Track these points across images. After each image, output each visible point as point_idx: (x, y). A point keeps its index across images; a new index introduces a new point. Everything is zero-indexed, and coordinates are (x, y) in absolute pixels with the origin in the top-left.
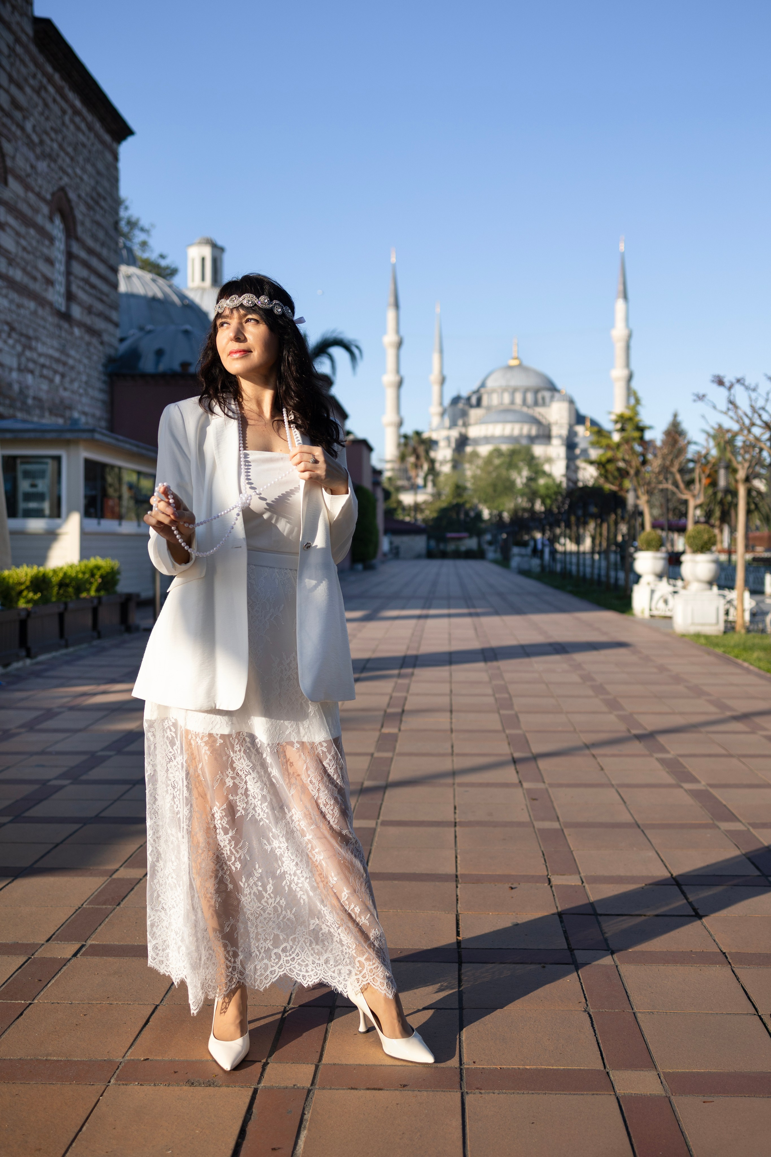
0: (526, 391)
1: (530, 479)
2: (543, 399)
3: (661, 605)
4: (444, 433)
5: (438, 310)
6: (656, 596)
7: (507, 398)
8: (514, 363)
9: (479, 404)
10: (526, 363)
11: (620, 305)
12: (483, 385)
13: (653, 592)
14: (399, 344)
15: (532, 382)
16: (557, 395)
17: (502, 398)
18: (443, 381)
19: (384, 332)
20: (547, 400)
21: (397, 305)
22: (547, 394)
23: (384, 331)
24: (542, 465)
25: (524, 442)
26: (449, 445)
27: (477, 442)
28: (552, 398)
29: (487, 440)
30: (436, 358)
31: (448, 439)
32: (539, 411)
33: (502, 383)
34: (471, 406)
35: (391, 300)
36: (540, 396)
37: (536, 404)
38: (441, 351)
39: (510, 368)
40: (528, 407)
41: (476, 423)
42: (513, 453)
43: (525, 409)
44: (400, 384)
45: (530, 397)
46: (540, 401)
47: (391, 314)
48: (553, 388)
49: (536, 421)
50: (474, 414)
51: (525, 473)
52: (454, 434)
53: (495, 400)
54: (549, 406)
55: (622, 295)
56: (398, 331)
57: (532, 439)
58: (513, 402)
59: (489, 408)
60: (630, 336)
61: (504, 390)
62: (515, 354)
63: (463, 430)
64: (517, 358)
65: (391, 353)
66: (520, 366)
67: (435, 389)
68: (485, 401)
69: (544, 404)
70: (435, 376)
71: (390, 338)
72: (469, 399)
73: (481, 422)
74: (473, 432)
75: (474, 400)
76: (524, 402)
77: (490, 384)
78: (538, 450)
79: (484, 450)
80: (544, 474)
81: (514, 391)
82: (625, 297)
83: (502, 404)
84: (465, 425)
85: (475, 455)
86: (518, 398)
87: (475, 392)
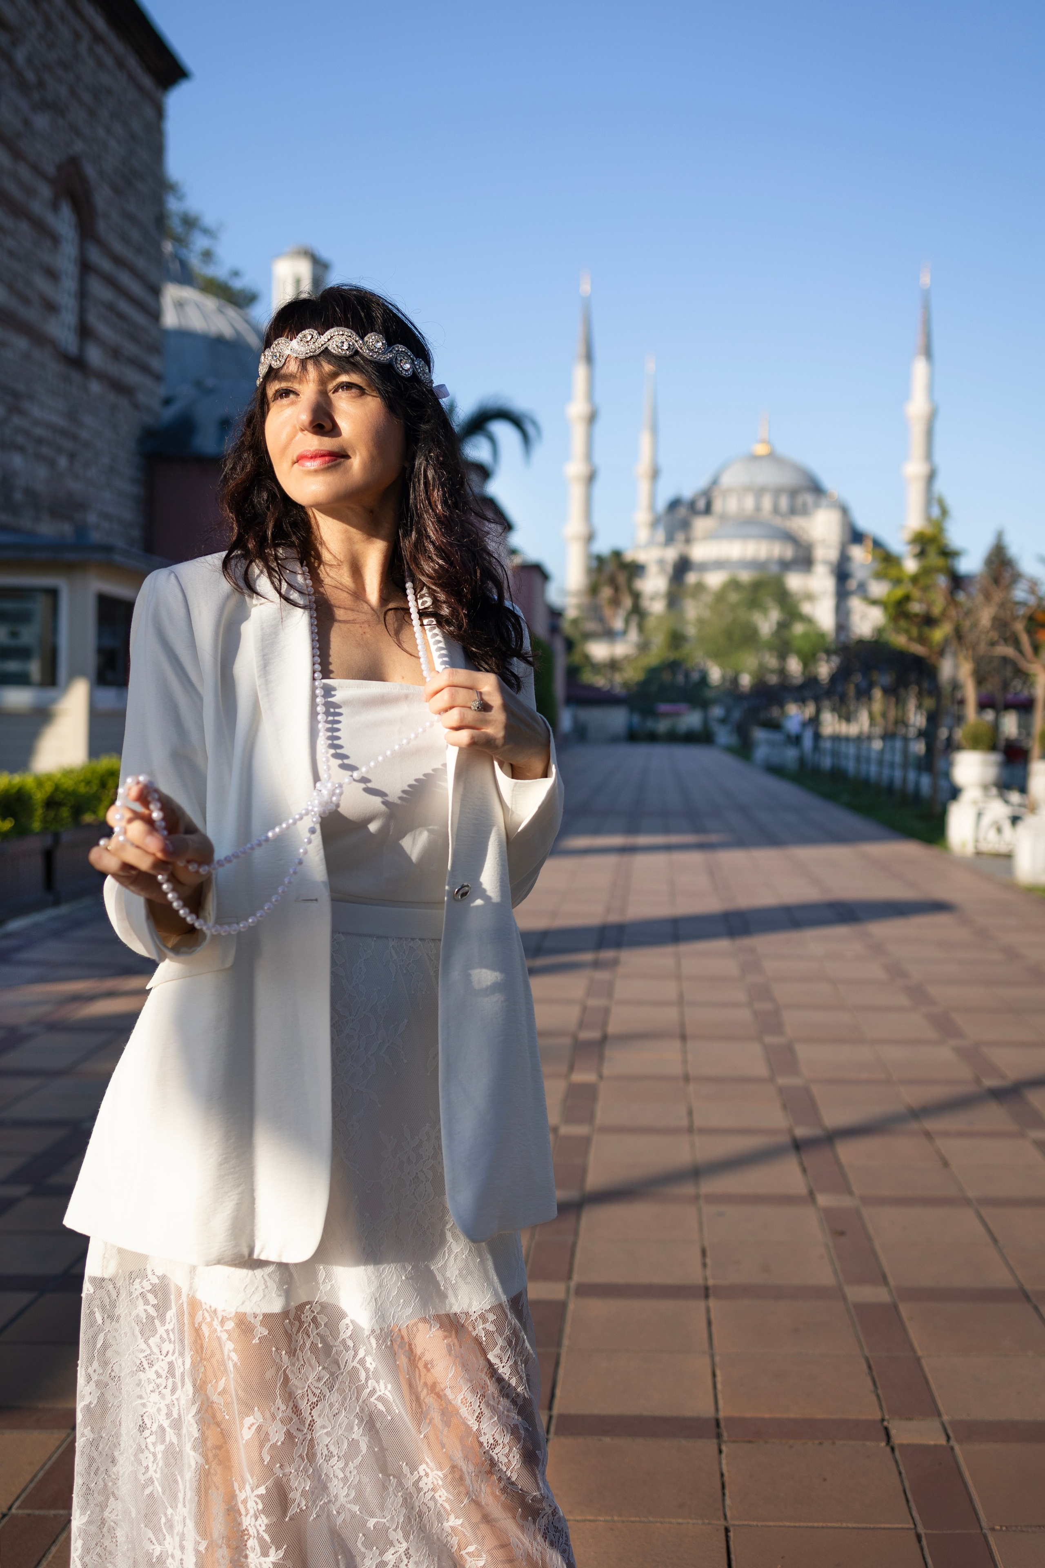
0: (777, 492)
1: (782, 625)
2: (805, 505)
3: (992, 835)
4: (655, 553)
5: (651, 367)
6: (986, 820)
7: (749, 503)
8: (761, 449)
9: (708, 510)
10: (781, 451)
11: (920, 366)
12: (715, 482)
13: (979, 815)
14: (592, 418)
15: (787, 479)
16: (823, 500)
17: (743, 502)
18: (655, 474)
20: (810, 506)
21: (589, 358)
22: (809, 498)
23: (570, 398)
24: (799, 601)
25: (774, 569)
26: (663, 572)
27: (704, 567)
28: (817, 505)
29: (719, 564)
30: (646, 440)
31: (661, 562)
32: (797, 524)
33: (744, 479)
34: (697, 514)
35: (582, 349)
36: (800, 500)
37: (793, 511)
38: (654, 430)
39: (755, 458)
40: (782, 516)
41: (703, 540)
42: (757, 586)
43: (778, 521)
44: (591, 478)
45: (784, 502)
46: (799, 507)
47: (580, 373)
48: (817, 490)
49: (790, 538)
50: (701, 525)
51: (774, 615)
52: (671, 554)
53: (732, 505)
54: (812, 515)
55: (923, 351)
56: (590, 396)
57: (786, 565)
58: (758, 509)
59: (723, 518)
60: (933, 415)
61: (747, 489)
62: (764, 438)
63: (684, 550)
64: (767, 444)
65: (578, 432)
66: (772, 456)
67: (643, 485)
68: (718, 506)
69: (804, 513)
70: (643, 466)
71: (577, 408)
72: (693, 503)
73: (712, 537)
74: (700, 552)
75: (701, 504)
76: (776, 510)
77: (727, 480)
78: (795, 582)
79: (715, 580)
80: (802, 617)
81: (759, 492)
82: (928, 355)
83: (742, 511)
84: (688, 541)
85: (700, 587)
86: (767, 503)
87: (703, 493)
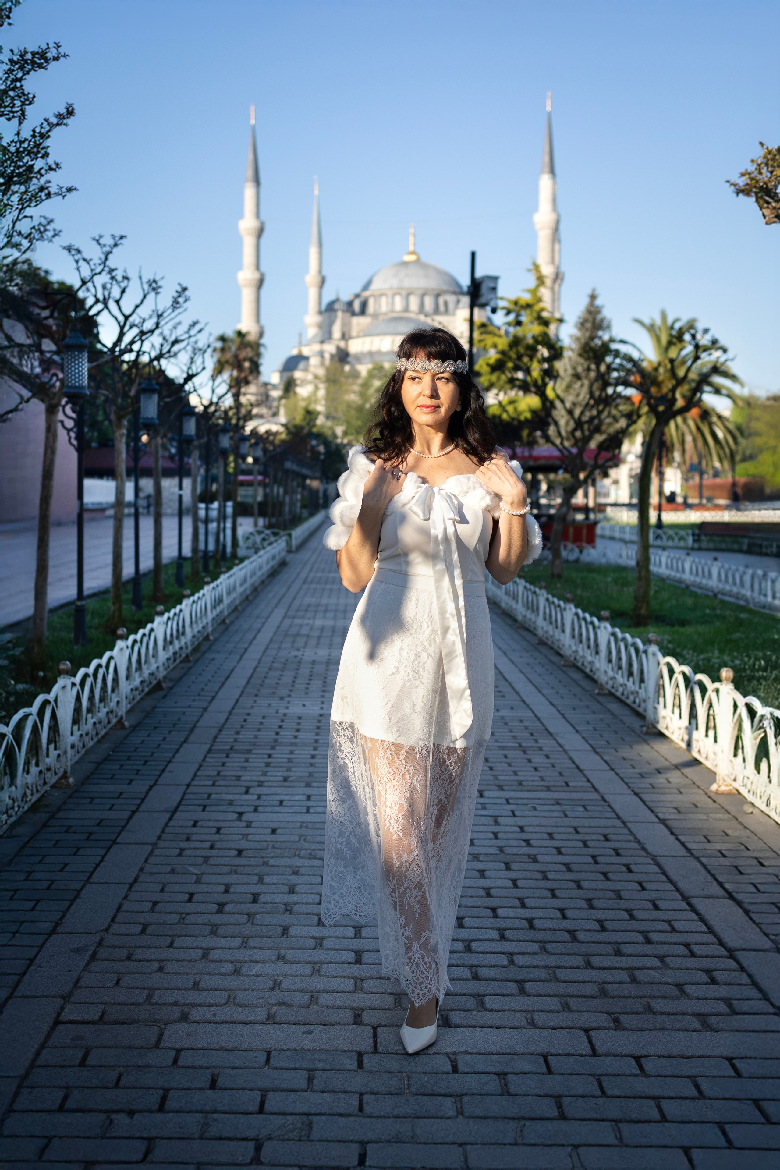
0: (424, 294)
2: (446, 304)
4: (317, 347)
5: (316, 192)
7: (399, 304)
8: (410, 258)
9: (363, 311)
10: (424, 259)
11: (545, 182)
14: (260, 232)
15: (433, 283)
16: (463, 301)
17: (393, 303)
18: (323, 282)
19: (241, 216)
20: (451, 306)
21: (257, 181)
22: (451, 299)
26: (322, 364)
27: (359, 358)
29: (370, 356)
30: (313, 252)
31: (321, 354)
32: (439, 321)
33: (394, 283)
34: (353, 314)
35: (250, 173)
36: (441, 300)
37: (437, 311)
38: (320, 245)
39: (405, 264)
40: (426, 315)
41: (358, 336)
43: (422, 318)
44: (260, 283)
45: (429, 302)
46: (442, 308)
47: (249, 192)
48: (458, 292)
50: (358, 322)
52: (330, 348)
53: (384, 306)
54: (454, 314)
55: (547, 169)
56: (258, 215)
58: (406, 309)
59: (375, 316)
60: (558, 222)
61: (396, 292)
62: (411, 248)
63: (342, 344)
64: (413, 253)
65: (248, 243)
66: (418, 263)
67: (313, 292)
68: (371, 308)
69: (447, 311)
70: (311, 277)
71: (247, 224)
72: (350, 304)
73: (367, 334)
74: (355, 347)
75: (357, 306)
76: (422, 309)
77: (377, 285)
79: (364, 369)
81: (408, 294)
82: (552, 171)
83: (392, 311)
84: (345, 337)
85: (355, 375)
86: (414, 303)
87: (357, 296)
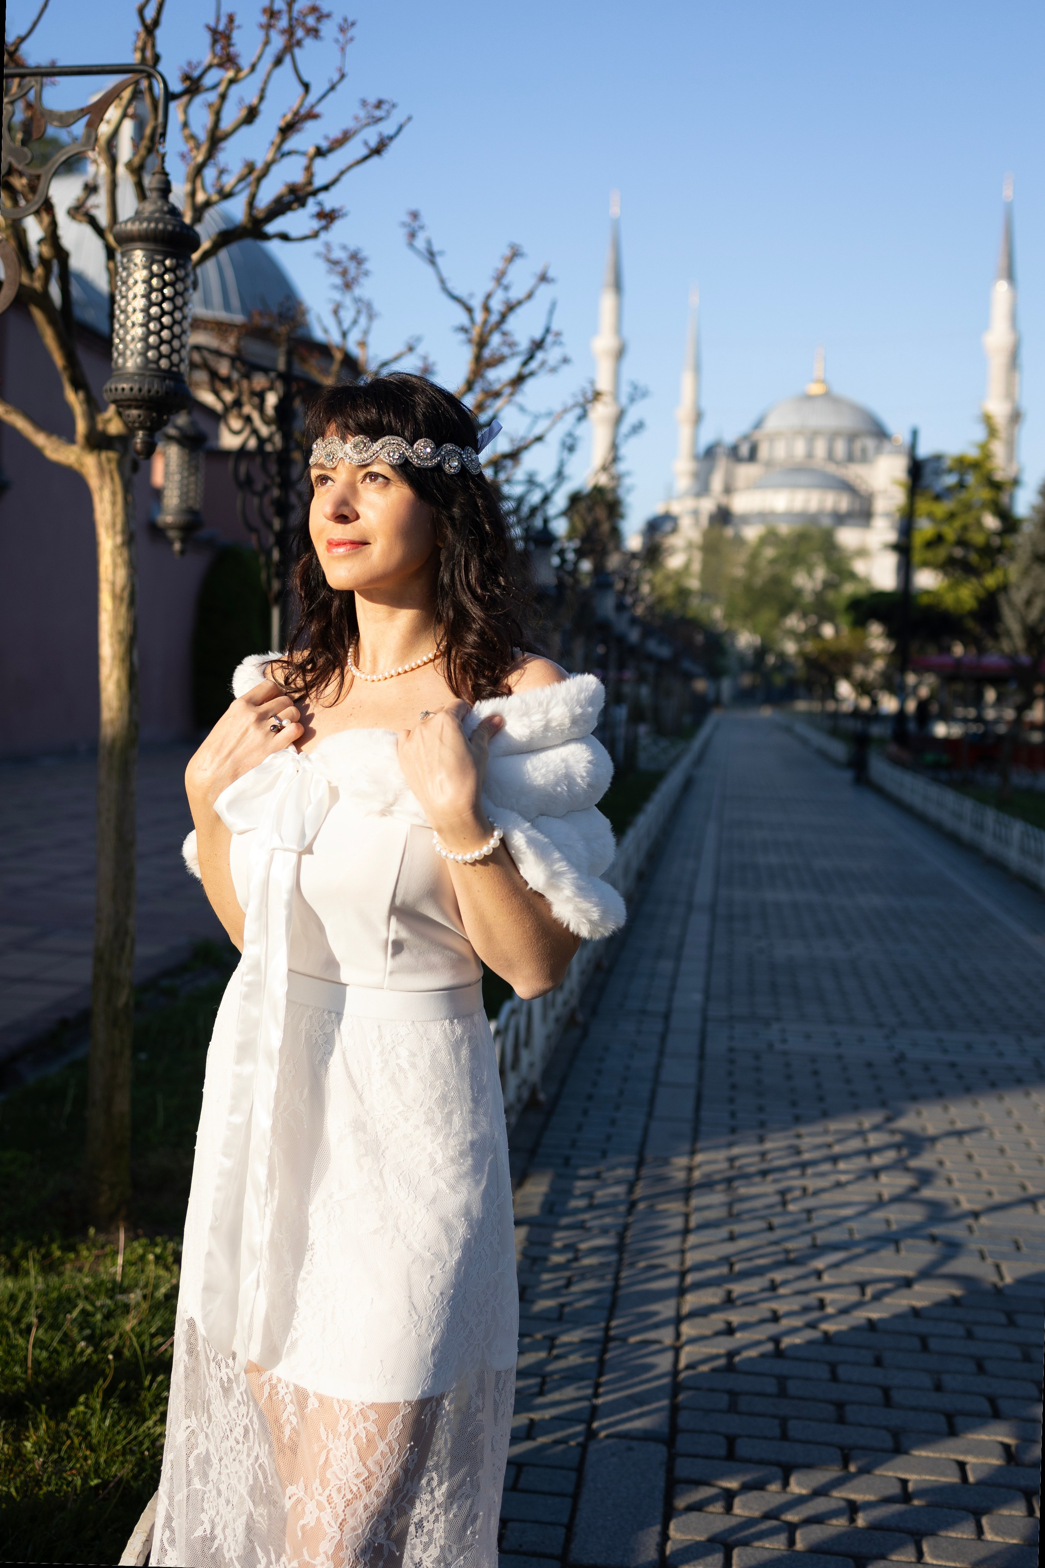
0: (833, 436)
1: (828, 585)
2: (864, 450)
4: (690, 503)
5: (695, 300)
7: (800, 449)
8: (816, 389)
9: (752, 456)
10: (836, 391)
11: (1002, 290)
12: (758, 425)
14: (621, 353)
15: (846, 422)
16: (887, 446)
17: (792, 447)
18: (698, 418)
20: (871, 453)
21: (618, 286)
22: (870, 443)
23: (594, 331)
24: (850, 558)
25: (826, 522)
26: (697, 525)
27: (746, 519)
28: (879, 450)
29: (763, 516)
30: (687, 379)
31: (696, 513)
32: (855, 472)
33: (794, 421)
34: (740, 461)
35: (607, 276)
36: (857, 445)
37: (850, 458)
38: (697, 369)
39: (809, 398)
40: (837, 463)
41: (745, 489)
42: (802, 538)
43: (832, 469)
44: (619, 420)
45: (840, 448)
46: (858, 453)
47: (608, 301)
48: (880, 433)
49: (847, 487)
50: (745, 472)
51: (821, 573)
52: (708, 506)
53: (780, 451)
54: (873, 463)
55: (1004, 273)
56: (618, 329)
57: (841, 519)
58: (810, 455)
59: (771, 465)
60: (1017, 344)
61: (799, 432)
62: (819, 376)
63: (724, 500)
64: (822, 382)
65: (604, 366)
66: (828, 396)
67: (685, 432)
68: (763, 452)
69: (864, 460)
70: (684, 410)
71: (605, 342)
72: (736, 448)
73: (757, 485)
74: (741, 504)
75: (744, 450)
76: (830, 456)
77: (772, 424)
78: (847, 536)
79: (752, 533)
80: (852, 576)
81: (812, 436)
82: (1011, 276)
83: (791, 457)
84: (728, 490)
85: (739, 541)
86: (820, 448)
87: (746, 437)
